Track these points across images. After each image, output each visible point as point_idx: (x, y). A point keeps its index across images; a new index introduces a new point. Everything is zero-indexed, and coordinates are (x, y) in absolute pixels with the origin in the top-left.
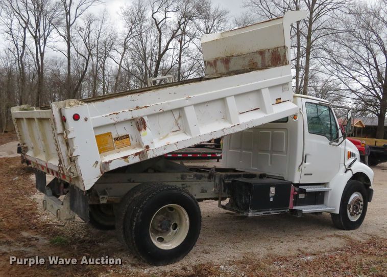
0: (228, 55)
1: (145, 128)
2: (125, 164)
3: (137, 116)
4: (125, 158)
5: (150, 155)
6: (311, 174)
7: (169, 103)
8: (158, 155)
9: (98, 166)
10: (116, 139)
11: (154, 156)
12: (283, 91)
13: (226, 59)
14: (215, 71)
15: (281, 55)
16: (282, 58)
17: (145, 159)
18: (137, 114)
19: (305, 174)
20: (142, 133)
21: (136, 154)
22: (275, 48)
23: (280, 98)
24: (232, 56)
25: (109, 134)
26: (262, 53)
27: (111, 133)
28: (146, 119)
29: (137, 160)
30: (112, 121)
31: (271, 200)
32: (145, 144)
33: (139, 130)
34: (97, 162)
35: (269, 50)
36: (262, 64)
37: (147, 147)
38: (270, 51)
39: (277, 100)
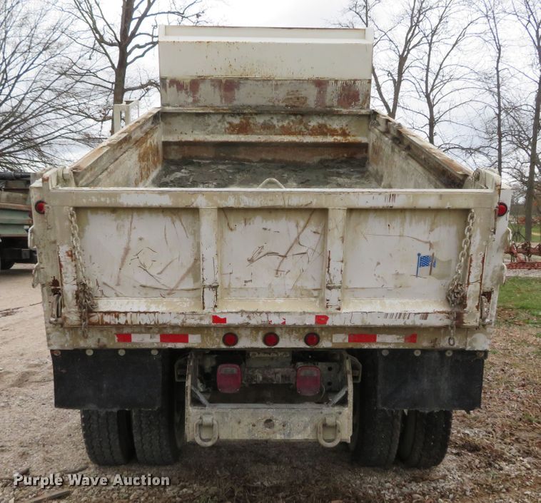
0: (236, 75)
13: (227, 81)
14: (190, 100)
15: (361, 93)
16: (361, 98)
22: (351, 80)
24: (247, 79)
26: (320, 84)
35: (336, 81)
36: (317, 101)
38: (339, 83)
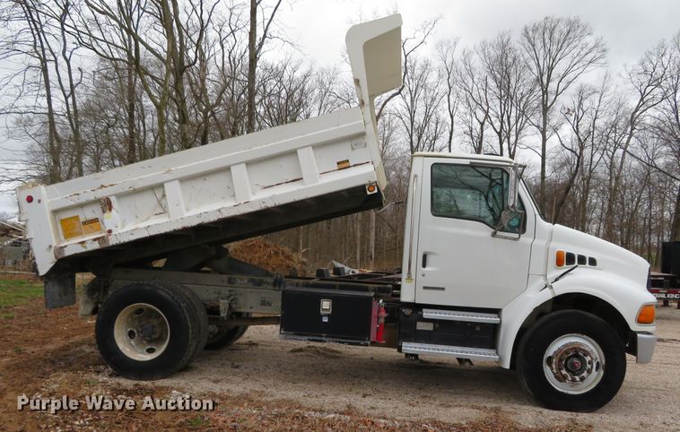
1: (110, 210)
2: (83, 250)
3: (100, 196)
4: (82, 243)
5: (113, 241)
6: (443, 289)
7: (141, 180)
8: (122, 241)
9: (52, 250)
10: (84, 223)
11: (118, 242)
12: (353, 149)
17: (106, 245)
18: (101, 194)
19: (425, 288)
20: (106, 215)
21: (95, 240)
23: (348, 161)
25: (76, 218)
27: (78, 216)
28: (113, 199)
29: (96, 246)
30: (73, 203)
31: (325, 320)
32: (108, 229)
33: (104, 212)
34: (50, 246)
37: (110, 231)
39: (338, 163)
